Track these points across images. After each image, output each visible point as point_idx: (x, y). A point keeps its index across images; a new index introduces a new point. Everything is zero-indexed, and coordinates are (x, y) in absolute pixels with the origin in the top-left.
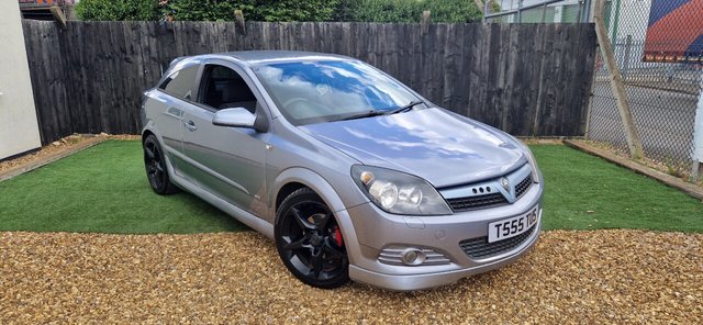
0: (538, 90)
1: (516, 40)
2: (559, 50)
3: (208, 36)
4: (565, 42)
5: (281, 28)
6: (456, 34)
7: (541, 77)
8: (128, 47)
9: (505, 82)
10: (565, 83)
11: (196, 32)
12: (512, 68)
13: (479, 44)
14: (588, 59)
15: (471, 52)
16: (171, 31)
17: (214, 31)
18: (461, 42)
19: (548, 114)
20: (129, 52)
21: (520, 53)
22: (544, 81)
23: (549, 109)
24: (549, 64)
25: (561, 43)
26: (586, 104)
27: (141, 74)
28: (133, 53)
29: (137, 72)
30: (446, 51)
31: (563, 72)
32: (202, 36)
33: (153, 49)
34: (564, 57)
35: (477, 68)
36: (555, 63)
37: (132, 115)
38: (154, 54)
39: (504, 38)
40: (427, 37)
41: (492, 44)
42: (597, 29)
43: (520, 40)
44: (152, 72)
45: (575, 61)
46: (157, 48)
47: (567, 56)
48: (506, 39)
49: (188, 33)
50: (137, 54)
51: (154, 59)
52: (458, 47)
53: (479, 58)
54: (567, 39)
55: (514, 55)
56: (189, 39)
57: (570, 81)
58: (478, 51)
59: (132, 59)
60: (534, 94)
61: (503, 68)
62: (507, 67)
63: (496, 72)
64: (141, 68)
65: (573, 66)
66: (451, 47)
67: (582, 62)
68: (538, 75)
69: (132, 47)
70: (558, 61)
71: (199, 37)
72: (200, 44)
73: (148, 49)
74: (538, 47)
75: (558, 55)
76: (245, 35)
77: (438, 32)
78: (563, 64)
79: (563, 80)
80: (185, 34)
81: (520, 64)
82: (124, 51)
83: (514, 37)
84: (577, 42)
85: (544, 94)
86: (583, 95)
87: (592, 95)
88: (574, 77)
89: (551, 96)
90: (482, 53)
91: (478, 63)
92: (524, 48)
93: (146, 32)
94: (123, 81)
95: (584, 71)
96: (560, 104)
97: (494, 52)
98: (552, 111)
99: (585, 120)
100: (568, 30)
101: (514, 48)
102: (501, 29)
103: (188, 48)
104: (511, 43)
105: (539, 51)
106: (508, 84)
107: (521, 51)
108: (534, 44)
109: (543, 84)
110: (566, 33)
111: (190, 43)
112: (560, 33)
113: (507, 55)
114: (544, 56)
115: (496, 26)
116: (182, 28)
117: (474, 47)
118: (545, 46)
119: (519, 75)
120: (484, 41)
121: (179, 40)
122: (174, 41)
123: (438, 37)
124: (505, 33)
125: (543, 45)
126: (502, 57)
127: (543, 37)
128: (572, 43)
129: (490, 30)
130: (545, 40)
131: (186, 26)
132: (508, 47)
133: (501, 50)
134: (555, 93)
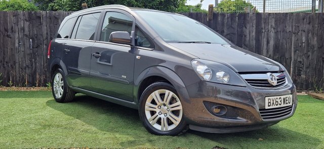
0: (291, 58)
1: (274, 25)
2: (304, 31)
4: (308, 26)
6: (232, 20)
7: (293, 48)
8: (9, 27)
9: (268, 52)
10: (310, 53)
11: (56, 18)
12: (272, 43)
13: (248, 26)
15: (242, 31)
16: (39, 17)
18: (235, 25)
19: (299, 75)
20: (10, 31)
21: (276, 33)
22: (295, 52)
23: (299, 71)
24: (298, 40)
25: (306, 27)
27: (17, 45)
28: (12, 31)
29: (14, 44)
30: (225, 31)
31: (308, 46)
32: (60, 21)
33: (27, 29)
34: (308, 36)
35: (247, 43)
36: (301, 40)
37: (8, 73)
38: (27, 32)
39: (264, 23)
40: (212, 22)
41: (257, 26)
43: (276, 24)
44: (24, 44)
45: (316, 39)
46: (29, 28)
47: (310, 35)
49: (50, 18)
50: (15, 32)
51: (26, 35)
52: (234, 28)
53: (248, 36)
54: (309, 24)
55: (272, 34)
56: (51, 23)
57: (313, 53)
58: (248, 31)
59: (12, 36)
60: (288, 61)
61: (265, 43)
62: (268, 42)
63: (260, 45)
64: (17, 41)
65: (315, 42)
66: (228, 29)
67: (321, 38)
68: (290, 48)
69: (12, 28)
70: (304, 38)
71: (58, 22)
73: (23, 29)
74: (289, 29)
75: (304, 34)
77: (220, 19)
78: (307, 40)
79: (308, 51)
80: (48, 20)
81: (277, 40)
82: (6, 30)
83: (272, 22)
84: (317, 26)
85: (295, 61)
88: (315, 49)
89: (300, 62)
90: (250, 32)
91: (248, 39)
92: (279, 30)
93: (22, 18)
94: (4, 51)
96: (307, 68)
97: (259, 32)
98: (302, 73)
100: (310, 17)
101: (272, 29)
102: (263, 17)
103: (50, 28)
104: (270, 26)
105: (290, 32)
106: (269, 53)
107: (277, 31)
108: (286, 27)
109: (295, 54)
110: (308, 19)
111: (51, 25)
112: (304, 19)
113: (268, 34)
114: (293, 35)
115: (258, 15)
116: (46, 16)
117: (244, 28)
118: (294, 28)
119: (277, 48)
120: (251, 24)
121: (44, 23)
122: (41, 24)
123: (220, 22)
124: (265, 19)
125: (292, 27)
126: (264, 35)
127: (292, 22)
128: (313, 26)
129: (255, 17)
130: (294, 24)
131: (50, 14)
132: (268, 29)
133: (263, 31)
134: (303, 60)
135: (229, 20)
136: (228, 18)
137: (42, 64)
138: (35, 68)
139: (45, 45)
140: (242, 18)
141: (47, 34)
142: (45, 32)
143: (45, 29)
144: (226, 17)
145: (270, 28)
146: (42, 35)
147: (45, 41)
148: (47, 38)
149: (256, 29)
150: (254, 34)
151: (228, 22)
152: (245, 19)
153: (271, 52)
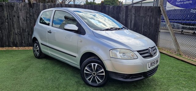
0: (142, 30)
1: (134, 12)
2: (149, 16)
3: (17, 8)
5: (47, 5)
10: (151, 27)
12: (133, 22)
13: (121, 13)
14: (158, 19)
15: (119, 16)
16: (2, 6)
17: (20, 6)
18: (115, 12)
21: (135, 17)
22: (144, 27)
24: (145, 21)
25: (149, 13)
26: (158, 35)
31: (150, 24)
32: (15, 8)
39: (130, 11)
40: (103, 10)
41: (126, 13)
42: (161, 9)
43: (135, 12)
45: (154, 20)
47: (151, 18)
48: (131, 11)
49: (9, 7)
52: (114, 14)
53: (121, 18)
54: (151, 12)
55: (133, 17)
56: (9, 9)
57: (152, 27)
58: (121, 16)
61: (130, 22)
62: (131, 22)
63: (127, 24)
65: (153, 21)
67: (156, 20)
68: (142, 25)
70: (148, 20)
71: (13, 8)
72: (14, 11)
74: (142, 15)
75: (148, 18)
76: (33, 8)
77: (107, 9)
78: (150, 21)
79: (150, 26)
81: (135, 20)
84: (155, 13)
85: (144, 31)
86: (157, 31)
87: (160, 32)
88: (153, 25)
89: (146, 32)
92: (137, 15)
95: (157, 23)
96: (149, 35)
97: (127, 16)
99: (158, 40)
100: (152, 9)
101: (133, 15)
102: (129, 8)
103: (9, 13)
104: (132, 13)
105: (142, 16)
106: (131, 27)
107: (136, 16)
108: (140, 14)
109: (143, 28)
110: (151, 10)
111: (10, 10)
112: (149, 10)
113: (131, 17)
114: (144, 18)
115: (127, 7)
116: (6, 5)
117: (120, 14)
118: (144, 14)
119: (135, 24)
120: (123, 12)
121: (5, 10)
122: (3, 10)
123: (107, 11)
124: (130, 9)
125: (143, 14)
126: (129, 18)
127: (143, 11)
128: (153, 14)
129: (125, 8)
130: (144, 12)
131: (8, 4)
132: (131, 15)
133: (129, 16)
134: (147, 31)
135: (112, 9)
136: (111, 8)
137: (6, 33)
138: (2, 36)
139: (7, 22)
140: (119, 8)
141: (7, 16)
142: (6, 15)
143: (6, 13)
144: (110, 8)
145: (132, 15)
146: (4, 17)
147: (6, 20)
148: (7, 18)
149: (125, 15)
150: (124, 17)
151: (111, 11)
152: (120, 9)
153: (132, 27)
